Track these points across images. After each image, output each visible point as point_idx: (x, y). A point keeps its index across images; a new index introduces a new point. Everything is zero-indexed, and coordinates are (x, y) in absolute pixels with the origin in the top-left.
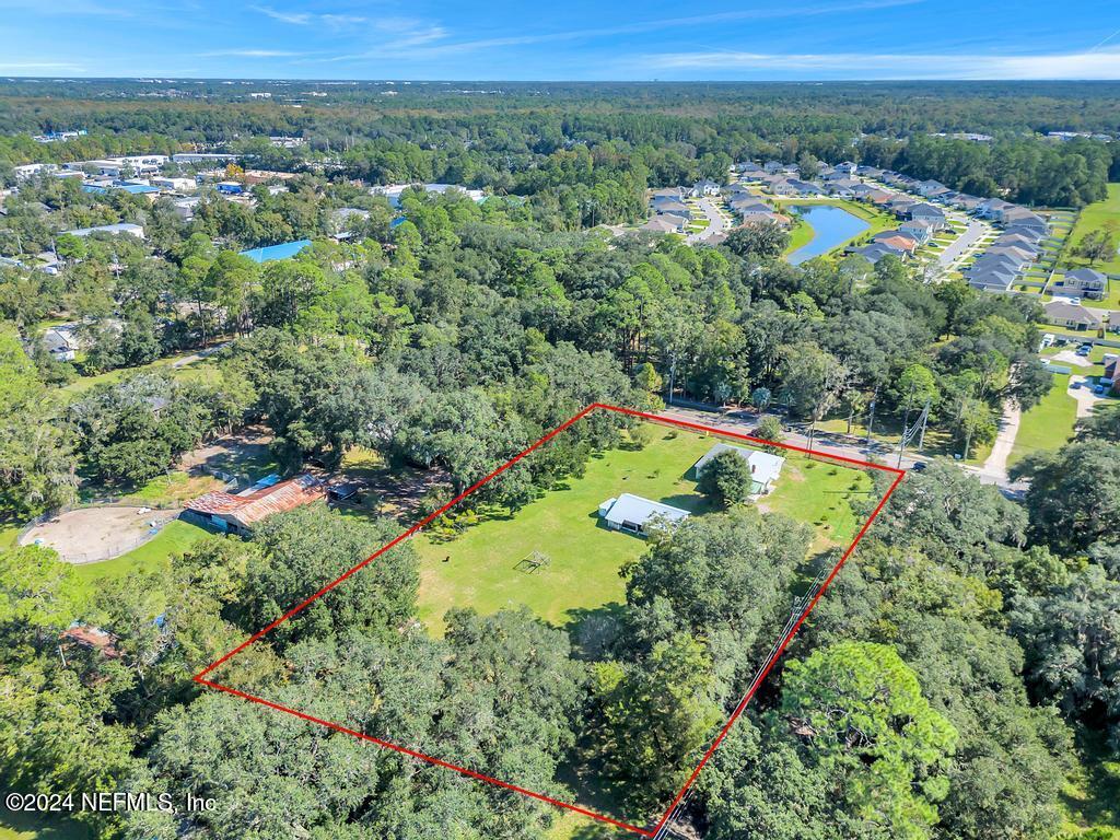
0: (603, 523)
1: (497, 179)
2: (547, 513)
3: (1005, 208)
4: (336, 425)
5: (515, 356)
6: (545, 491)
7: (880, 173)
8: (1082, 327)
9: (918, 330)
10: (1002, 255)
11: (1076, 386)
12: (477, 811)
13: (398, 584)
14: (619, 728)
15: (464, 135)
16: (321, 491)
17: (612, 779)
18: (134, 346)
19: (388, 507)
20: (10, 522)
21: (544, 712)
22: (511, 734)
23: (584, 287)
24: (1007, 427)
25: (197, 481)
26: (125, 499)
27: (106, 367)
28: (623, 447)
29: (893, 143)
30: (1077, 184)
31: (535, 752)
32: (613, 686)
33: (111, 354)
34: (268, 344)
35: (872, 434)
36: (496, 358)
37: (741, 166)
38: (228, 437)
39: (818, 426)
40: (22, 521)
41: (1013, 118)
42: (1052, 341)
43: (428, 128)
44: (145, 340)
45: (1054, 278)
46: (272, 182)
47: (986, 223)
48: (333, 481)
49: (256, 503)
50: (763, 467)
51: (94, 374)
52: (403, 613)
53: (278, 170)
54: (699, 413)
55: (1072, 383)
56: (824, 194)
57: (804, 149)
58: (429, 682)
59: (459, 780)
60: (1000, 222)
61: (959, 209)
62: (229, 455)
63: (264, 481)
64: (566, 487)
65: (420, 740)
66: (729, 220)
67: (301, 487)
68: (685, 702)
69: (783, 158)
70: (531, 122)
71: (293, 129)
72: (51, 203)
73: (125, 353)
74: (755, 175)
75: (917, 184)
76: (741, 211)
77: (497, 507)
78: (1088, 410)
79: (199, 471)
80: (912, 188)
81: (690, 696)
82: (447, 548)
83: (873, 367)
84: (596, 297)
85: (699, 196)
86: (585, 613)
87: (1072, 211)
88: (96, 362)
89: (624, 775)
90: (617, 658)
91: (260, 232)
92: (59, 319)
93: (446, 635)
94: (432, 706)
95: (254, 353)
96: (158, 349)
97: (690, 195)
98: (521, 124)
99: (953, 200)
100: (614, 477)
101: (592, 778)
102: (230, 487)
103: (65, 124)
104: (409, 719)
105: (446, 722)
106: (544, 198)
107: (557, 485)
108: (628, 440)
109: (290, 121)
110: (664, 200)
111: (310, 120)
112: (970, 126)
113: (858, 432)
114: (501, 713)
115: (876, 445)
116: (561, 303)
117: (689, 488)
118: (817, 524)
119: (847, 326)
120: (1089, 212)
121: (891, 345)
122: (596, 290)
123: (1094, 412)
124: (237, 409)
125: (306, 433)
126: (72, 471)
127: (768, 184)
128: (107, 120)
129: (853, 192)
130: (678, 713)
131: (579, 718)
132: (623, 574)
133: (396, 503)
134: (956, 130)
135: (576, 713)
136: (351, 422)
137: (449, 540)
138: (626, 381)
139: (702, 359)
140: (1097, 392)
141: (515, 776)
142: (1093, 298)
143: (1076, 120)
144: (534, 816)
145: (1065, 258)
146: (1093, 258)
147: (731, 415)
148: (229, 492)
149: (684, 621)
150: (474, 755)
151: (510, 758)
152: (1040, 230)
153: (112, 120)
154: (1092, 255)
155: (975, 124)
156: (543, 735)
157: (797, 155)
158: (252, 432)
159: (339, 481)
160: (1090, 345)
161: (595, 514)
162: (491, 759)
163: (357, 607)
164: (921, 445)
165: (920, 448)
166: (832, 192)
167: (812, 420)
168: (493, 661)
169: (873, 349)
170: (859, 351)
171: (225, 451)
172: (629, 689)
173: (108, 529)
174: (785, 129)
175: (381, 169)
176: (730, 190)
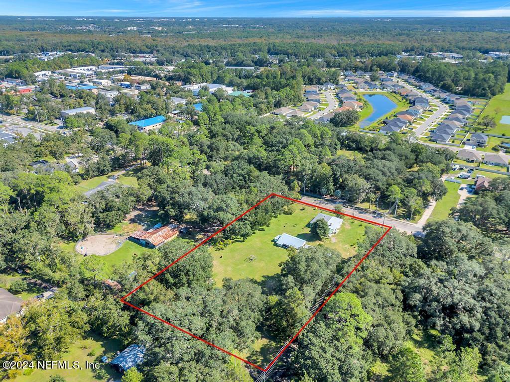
0: (276, 244)
1: (239, 82)
2: (257, 240)
3: (456, 99)
4: (182, 207)
5: (245, 177)
6: (256, 231)
7: (406, 77)
8: (472, 161)
9: (400, 167)
10: (447, 125)
11: (462, 189)
12: (233, 338)
13: (206, 268)
14: (276, 316)
15: (224, 54)
16: (177, 230)
17: (274, 331)
18: (102, 168)
19: (201, 236)
20: (71, 240)
21: (253, 311)
22: (243, 317)
23: (272, 146)
24: (430, 207)
25: (132, 225)
26: (108, 232)
27: (92, 177)
28: (285, 213)
29: (416, 60)
30: (490, 87)
31: (250, 322)
32: (274, 303)
33: (93, 171)
34: (155, 173)
35: (378, 209)
36: (238, 178)
37: (346, 73)
38: (141, 207)
39: (359, 205)
40: (76, 240)
41: (473, 45)
42: (458, 168)
43: (208, 50)
44: (105, 166)
45: (468, 136)
46: (143, 83)
47: (447, 106)
48: (181, 226)
49: (155, 235)
50: (334, 223)
51: (87, 179)
52: (208, 277)
53: (145, 75)
54: (315, 199)
55: (460, 187)
56: (380, 89)
57: (374, 65)
58: (219, 301)
59: (228, 329)
60: (453, 106)
61: (437, 98)
62: (142, 214)
63: (156, 226)
64: (263, 230)
65: (217, 317)
66: (337, 103)
67: (170, 229)
68: (295, 309)
69: (365, 69)
70: (254, 48)
71: (149, 50)
72: (54, 94)
73: (98, 171)
74: (351, 78)
75: (422, 84)
76: (342, 99)
77: (239, 237)
78: (464, 200)
79: (133, 221)
80: (420, 86)
81: (297, 307)
82: (221, 253)
83: (380, 184)
84: (277, 151)
85: (325, 90)
86: (268, 277)
87: (486, 99)
88: (88, 175)
89: (278, 330)
90: (276, 294)
91: (143, 113)
92: (69, 153)
93: (223, 286)
94: (220, 308)
95: (150, 176)
96: (110, 170)
97: (322, 89)
98: (249, 48)
99: (435, 93)
100: (281, 226)
101: (268, 331)
102: (144, 227)
103: (50, 48)
104: (214, 312)
105: (224, 313)
106: (259, 93)
107: (260, 229)
108: (287, 210)
109: (147, 47)
110: (309, 93)
111: (156, 46)
112: (453, 49)
113: (373, 208)
114: (240, 311)
115: (379, 214)
116: (263, 154)
117: (307, 231)
118: (352, 246)
119: (372, 166)
120: (494, 99)
121: (388, 174)
122: (277, 148)
123: (466, 200)
124: (145, 198)
125: (172, 210)
126: (92, 223)
127: (357, 83)
128: (68, 46)
129: (393, 88)
130: (294, 312)
131: (264, 312)
132: (280, 265)
133: (203, 235)
134: (446, 51)
135: (263, 311)
136: (188, 207)
137: (222, 249)
138: (286, 188)
139: (316, 178)
140: (470, 192)
141: (244, 328)
142: (481, 146)
143: (503, 46)
144: (250, 340)
145: (475, 126)
146: (487, 126)
147: (327, 200)
148: (144, 230)
149: (297, 283)
150: (232, 323)
151: (243, 324)
152: (468, 111)
153: (70, 46)
154: (486, 125)
155: (455, 48)
156: (252, 317)
157: (371, 67)
158: (149, 205)
159: (183, 226)
160: (472, 170)
161: (273, 241)
162: (237, 324)
163: (194, 275)
164: (395, 214)
165: (395, 215)
166: (383, 88)
167: (356, 203)
168: (238, 295)
169: (381, 177)
170: (375, 177)
171: (140, 213)
172: (279, 304)
173: (104, 243)
174: (368, 51)
175: (189, 76)
176: (339, 87)
